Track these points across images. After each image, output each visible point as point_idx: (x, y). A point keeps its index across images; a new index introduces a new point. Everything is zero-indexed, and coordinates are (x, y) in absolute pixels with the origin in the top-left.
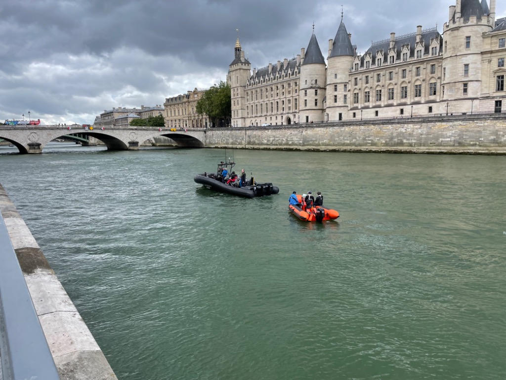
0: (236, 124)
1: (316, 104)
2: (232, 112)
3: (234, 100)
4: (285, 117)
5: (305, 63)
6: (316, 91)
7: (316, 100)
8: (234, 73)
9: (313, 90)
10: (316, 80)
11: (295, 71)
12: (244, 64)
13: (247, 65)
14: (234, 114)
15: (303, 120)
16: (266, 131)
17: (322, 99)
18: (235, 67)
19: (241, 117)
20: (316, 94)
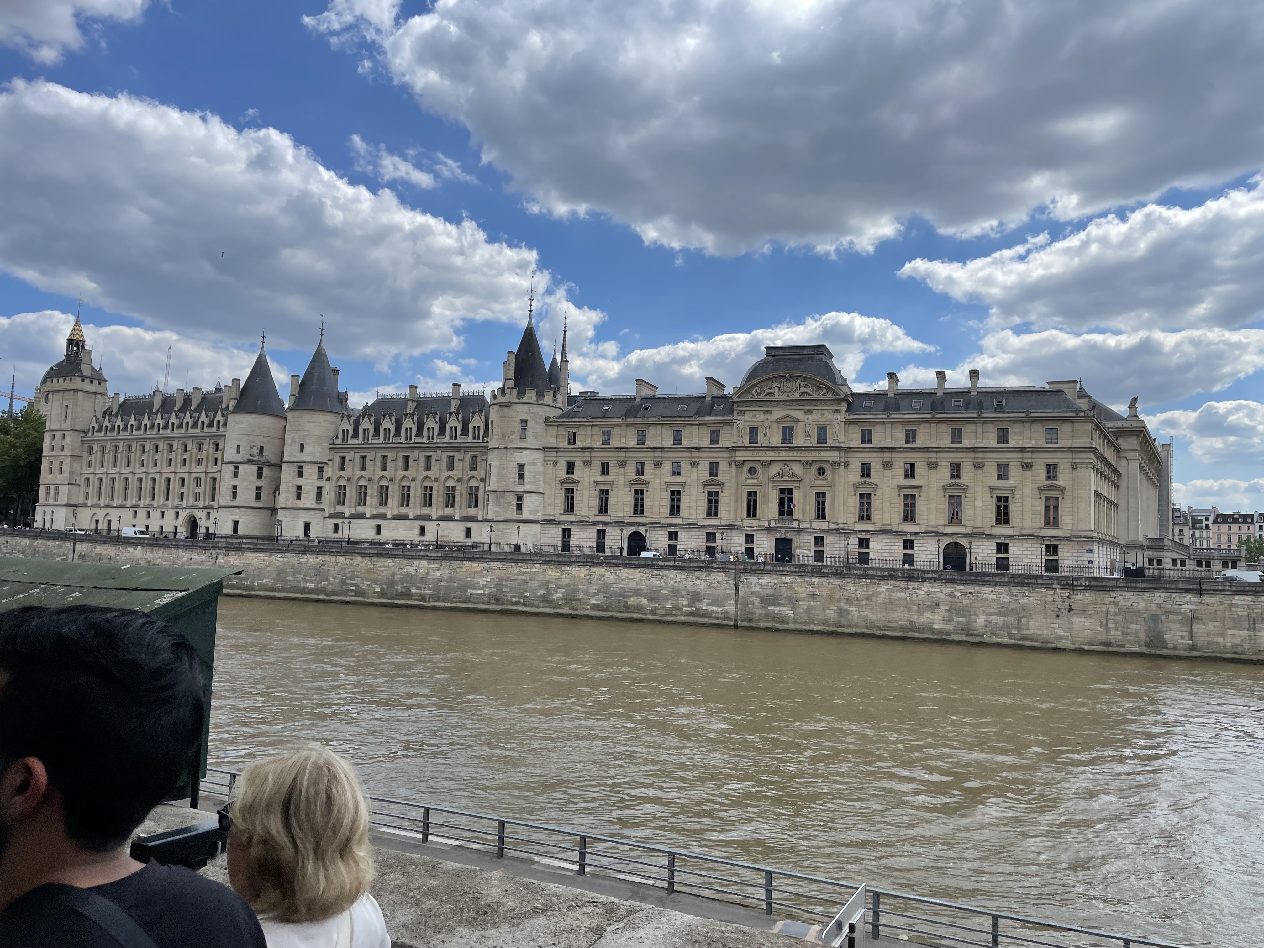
0: (48, 518)
1: (258, 497)
2: (42, 489)
3: (52, 459)
4: (183, 515)
5: (239, 409)
6: (260, 469)
7: (259, 488)
8: (59, 396)
9: (254, 468)
10: (262, 448)
11: (216, 420)
12: (87, 381)
13: (96, 382)
14: (47, 493)
15: (227, 529)
16: (131, 549)
17: (273, 487)
18: (59, 384)
19: (65, 502)
20: (260, 476)
